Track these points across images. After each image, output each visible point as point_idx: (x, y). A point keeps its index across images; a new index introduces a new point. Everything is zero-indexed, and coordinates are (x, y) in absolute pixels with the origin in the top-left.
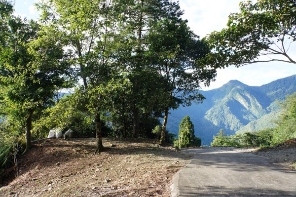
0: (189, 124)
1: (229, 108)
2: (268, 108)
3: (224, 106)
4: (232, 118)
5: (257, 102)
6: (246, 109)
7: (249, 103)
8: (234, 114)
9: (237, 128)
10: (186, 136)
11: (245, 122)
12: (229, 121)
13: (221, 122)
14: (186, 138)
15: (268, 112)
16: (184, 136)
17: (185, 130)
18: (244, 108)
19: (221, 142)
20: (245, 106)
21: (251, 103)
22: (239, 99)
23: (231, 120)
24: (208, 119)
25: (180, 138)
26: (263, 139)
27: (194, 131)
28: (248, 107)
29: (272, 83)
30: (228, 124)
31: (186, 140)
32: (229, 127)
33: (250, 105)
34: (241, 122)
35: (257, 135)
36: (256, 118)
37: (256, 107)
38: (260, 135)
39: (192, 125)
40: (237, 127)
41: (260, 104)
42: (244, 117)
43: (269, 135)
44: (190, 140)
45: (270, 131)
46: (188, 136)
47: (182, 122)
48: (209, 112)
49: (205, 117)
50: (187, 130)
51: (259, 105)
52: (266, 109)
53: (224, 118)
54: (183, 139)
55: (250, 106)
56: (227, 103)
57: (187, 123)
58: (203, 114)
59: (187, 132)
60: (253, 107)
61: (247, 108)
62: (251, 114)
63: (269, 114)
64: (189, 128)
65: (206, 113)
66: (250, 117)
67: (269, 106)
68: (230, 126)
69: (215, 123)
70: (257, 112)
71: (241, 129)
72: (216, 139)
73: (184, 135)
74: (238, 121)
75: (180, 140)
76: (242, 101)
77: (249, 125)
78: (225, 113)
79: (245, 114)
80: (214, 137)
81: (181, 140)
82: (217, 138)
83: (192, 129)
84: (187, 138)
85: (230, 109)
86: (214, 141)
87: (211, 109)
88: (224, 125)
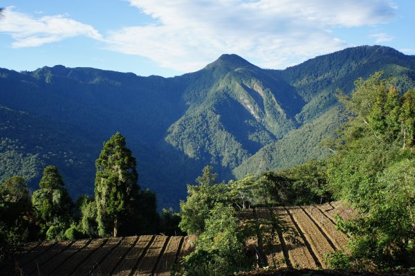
0: (123, 156)
1: (218, 116)
2: (297, 117)
3: (209, 113)
4: (227, 139)
5: (277, 104)
6: (254, 119)
7: (261, 106)
8: (229, 132)
9: (237, 162)
10: (114, 190)
11: (252, 148)
12: (218, 145)
13: (203, 148)
14: (115, 195)
15: (298, 126)
16: (109, 190)
17: (113, 174)
18: (251, 117)
19: (208, 201)
20: (253, 112)
21: (265, 107)
22: (241, 98)
23: (224, 144)
24: (174, 144)
25: (100, 194)
26: (304, 185)
27: (137, 175)
28: (259, 114)
29: (306, 63)
30: (217, 153)
31: (116, 199)
32: (219, 159)
33: (263, 109)
34: (244, 147)
35: (290, 177)
36: (273, 137)
37: (275, 114)
38: (296, 176)
39: (132, 160)
40: (237, 159)
41: (282, 107)
42: (250, 137)
43: (316, 175)
44: (126, 199)
45: (318, 167)
46: (121, 188)
47: (103, 153)
48: (175, 128)
49: (168, 138)
50: (118, 172)
51: (280, 110)
52: (294, 120)
53: (209, 140)
54: (107, 196)
55: (262, 114)
56: (215, 106)
57: (118, 154)
58: (164, 132)
59: (117, 178)
60: (268, 114)
61: (257, 117)
62: (265, 129)
63: (300, 130)
64: (123, 166)
65: (170, 129)
66: (263, 136)
67: (299, 112)
68: (222, 157)
69: (190, 152)
70: (276, 125)
71: (244, 162)
72: (195, 195)
73: (110, 185)
74: (237, 145)
75: (100, 202)
76: (246, 101)
77: (260, 153)
78: (212, 128)
79: (253, 130)
80: (190, 189)
81: (103, 201)
82: (197, 190)
83: (130, 170)
84: (119, 196)
85: (221, 120)
86: (189, 199)
87: (180, 120)
88: (208, 155)
